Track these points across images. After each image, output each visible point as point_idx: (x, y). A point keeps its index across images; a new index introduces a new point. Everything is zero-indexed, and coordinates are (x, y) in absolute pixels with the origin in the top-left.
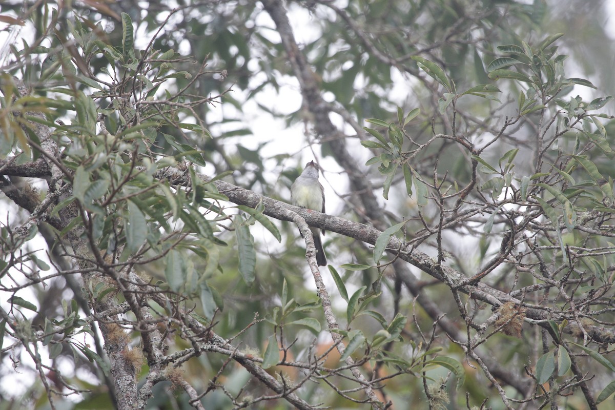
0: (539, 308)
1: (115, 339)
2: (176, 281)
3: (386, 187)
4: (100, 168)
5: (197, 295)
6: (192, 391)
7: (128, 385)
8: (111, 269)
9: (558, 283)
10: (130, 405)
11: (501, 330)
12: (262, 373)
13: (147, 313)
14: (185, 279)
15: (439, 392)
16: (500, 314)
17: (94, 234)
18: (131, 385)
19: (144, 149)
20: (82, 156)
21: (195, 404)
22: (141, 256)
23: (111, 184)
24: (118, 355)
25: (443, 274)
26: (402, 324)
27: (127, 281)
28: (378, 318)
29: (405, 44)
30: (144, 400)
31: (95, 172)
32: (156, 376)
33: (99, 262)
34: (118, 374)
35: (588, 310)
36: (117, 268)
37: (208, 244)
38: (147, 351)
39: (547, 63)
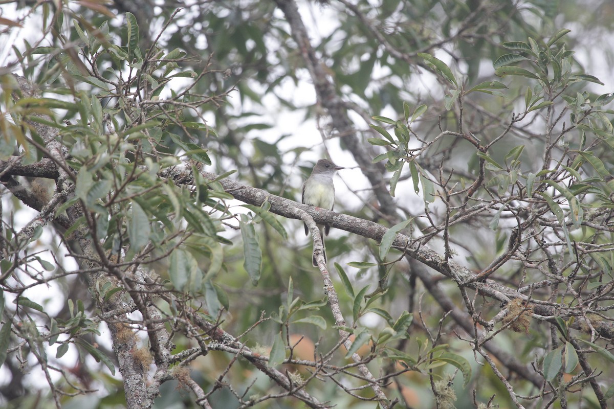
0: (547, 304)
1: (124, 338)
2: (180, 280)
3: (393, 184)
4: (103, 168)
5: (201, 294)
6: (199, 390)
7: (137, 384)
8: (115, 268)
9: (566, 279)
10: (139, 404)
11: (509, 327)
12: (273, 371)
13: (155, 312)
14: (189, 278)
15: (446, 389)
16: (508, 310)
17: (98, 235)
18: (139, 384)
19: (149, 149)
20: (85, 156)
21: (202, 402)
22: (146, 255)
23: (113, 184)
24: (127, 354)
25: (450, 271)
26: (407, 322)
27: (132, 281)
28: (384, 315)
29: (418, 39)
30: (152, 399)
31: (98, 172)
32: (164, 376)
33: (104, 263)
34: (127, 373)
35: (596, 306)
36: (122, 268)
37: (212, 244)
38: (154, 351)
39: (553, 59)
